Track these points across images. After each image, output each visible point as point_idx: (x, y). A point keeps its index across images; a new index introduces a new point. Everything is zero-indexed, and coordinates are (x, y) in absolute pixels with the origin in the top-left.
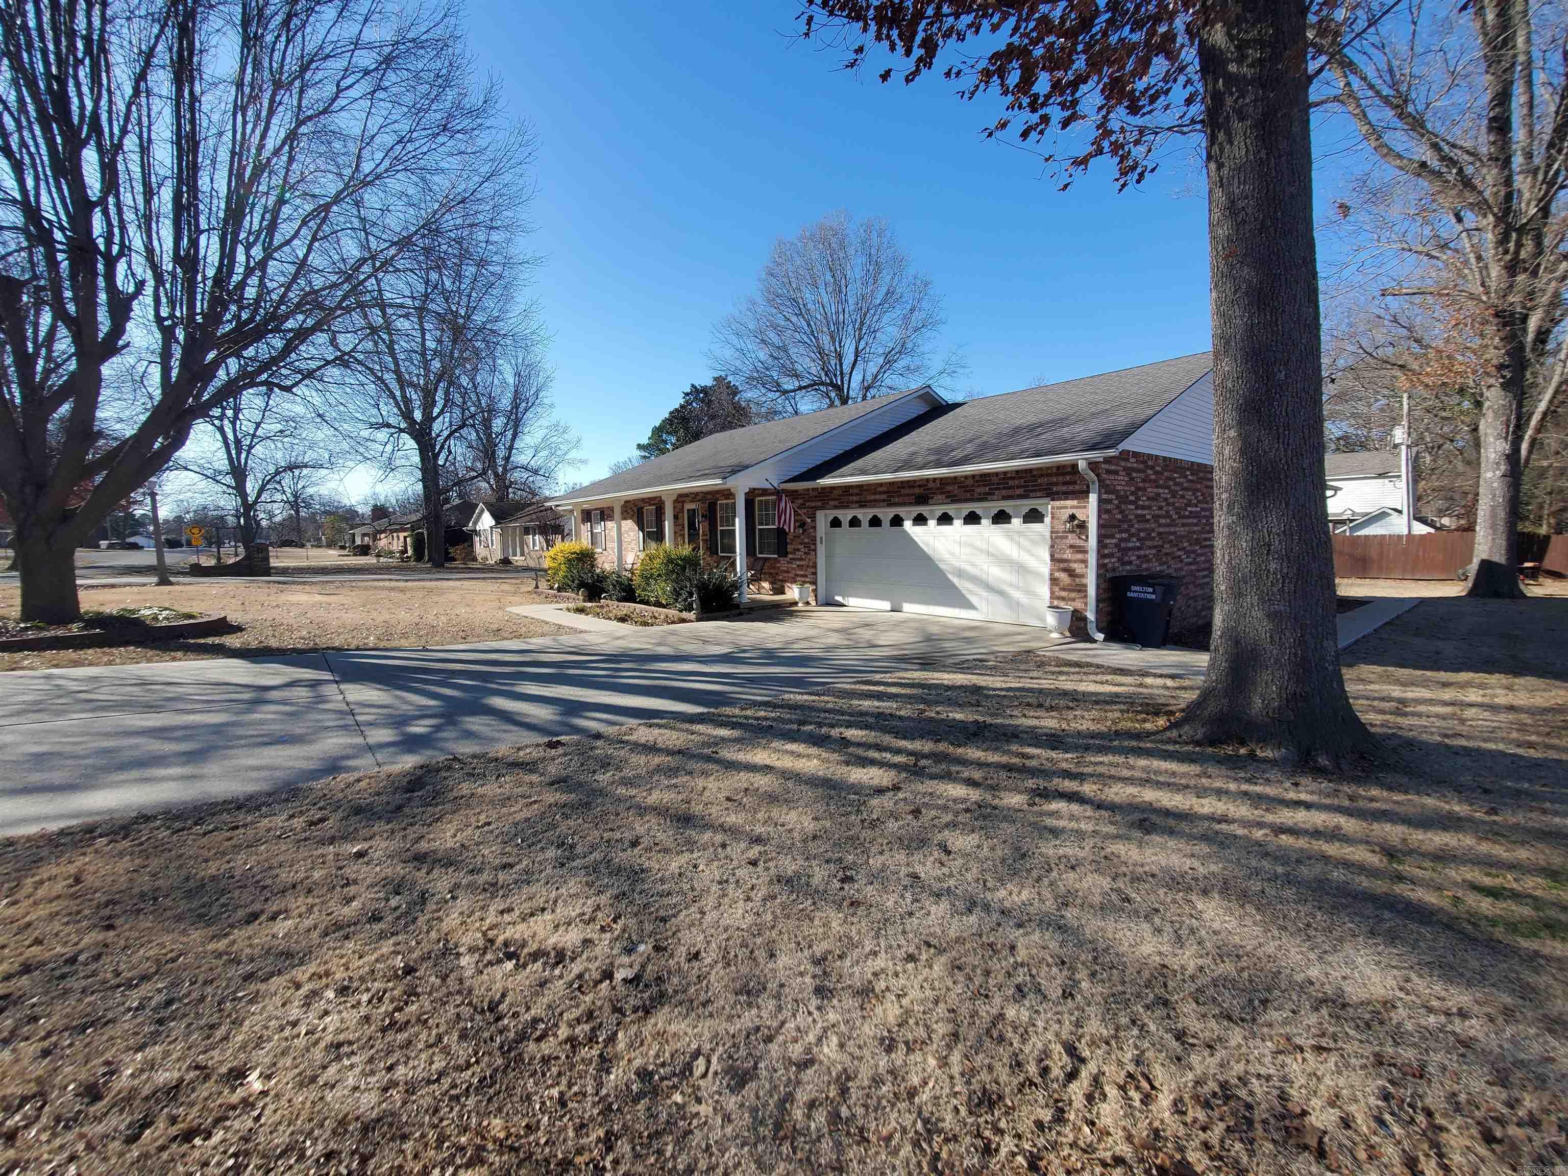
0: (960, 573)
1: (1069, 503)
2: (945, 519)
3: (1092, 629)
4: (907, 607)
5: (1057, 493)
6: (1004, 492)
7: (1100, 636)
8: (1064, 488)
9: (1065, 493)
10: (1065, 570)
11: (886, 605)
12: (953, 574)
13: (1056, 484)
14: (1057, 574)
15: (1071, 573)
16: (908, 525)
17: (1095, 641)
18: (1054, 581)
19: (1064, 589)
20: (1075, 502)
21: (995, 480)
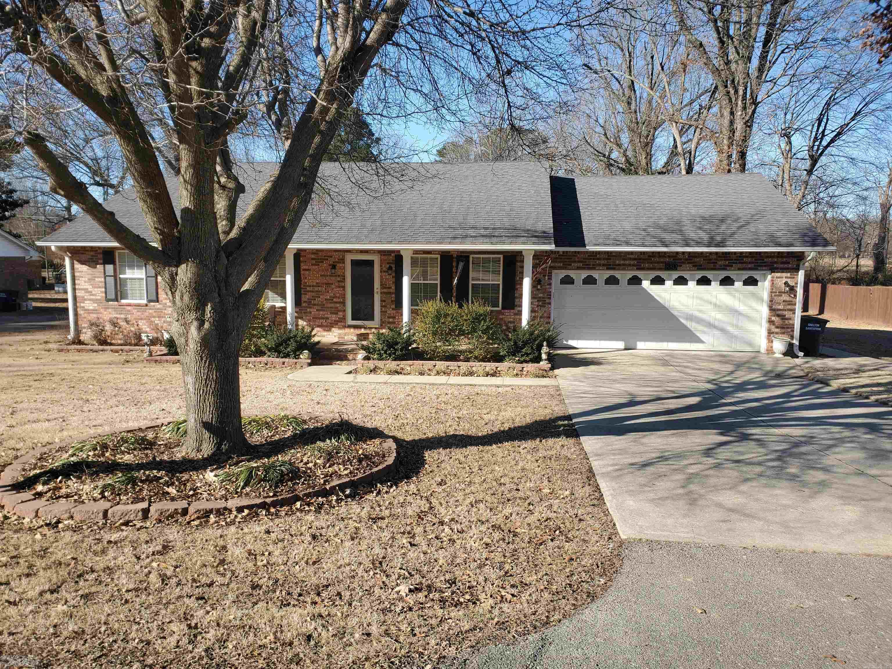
0: (691, 318)
1: (784, 275)
2: (681, 281)
3: (796, 350)
4: (640, 345)
5: (777, 268)
6: (740, 266)
7: (801, 354)
8: (782, 266)
9: (781, 269)
10: (778, 316)
11: (621, 345)
12: (687, 319)
13: (776, 263)
14: (773, 318)
15: (783, 317)
16: (646, 284)
17: (797, 357)
18: (770, 322)
19: (777, 327)
20: (789, 275)
21: (734, 257)
